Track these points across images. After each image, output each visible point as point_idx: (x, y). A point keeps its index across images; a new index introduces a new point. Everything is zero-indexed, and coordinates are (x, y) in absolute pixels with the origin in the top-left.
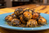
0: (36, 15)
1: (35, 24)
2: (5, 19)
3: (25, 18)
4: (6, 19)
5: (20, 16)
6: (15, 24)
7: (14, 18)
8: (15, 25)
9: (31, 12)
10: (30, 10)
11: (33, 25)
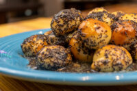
0: (126, 29)
1: (124, 63)
2: (22, 47)
3: (85, 41)
4: (25, 48)
5: (70, 36)
6: (52, 64)
7: (50, 42)
8: (49, 65)
9: (108, 20)
10: (105, 15)
11: (113, 66)
